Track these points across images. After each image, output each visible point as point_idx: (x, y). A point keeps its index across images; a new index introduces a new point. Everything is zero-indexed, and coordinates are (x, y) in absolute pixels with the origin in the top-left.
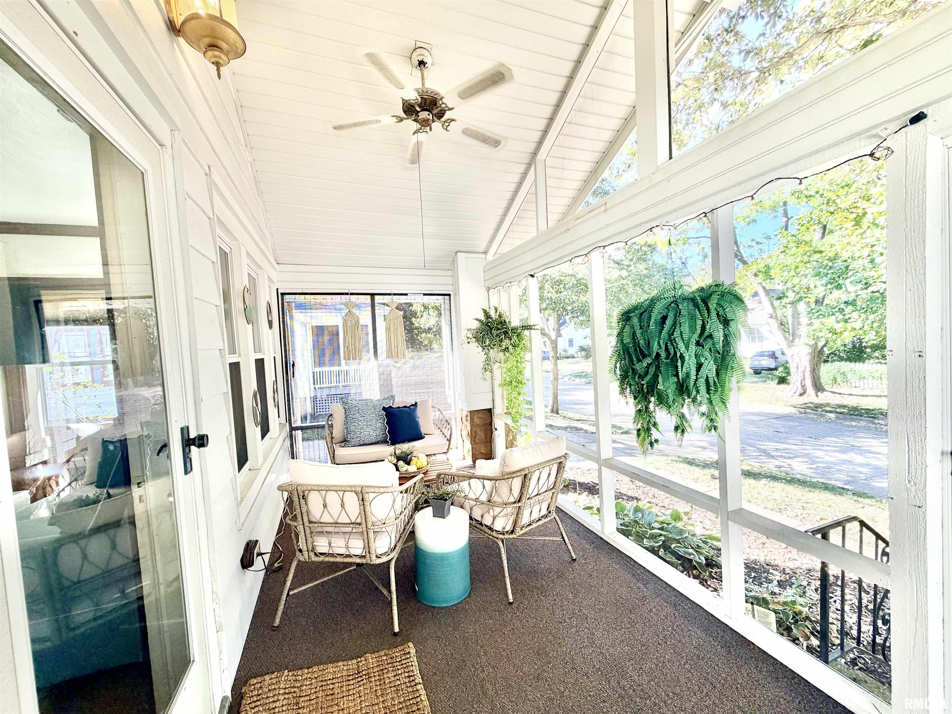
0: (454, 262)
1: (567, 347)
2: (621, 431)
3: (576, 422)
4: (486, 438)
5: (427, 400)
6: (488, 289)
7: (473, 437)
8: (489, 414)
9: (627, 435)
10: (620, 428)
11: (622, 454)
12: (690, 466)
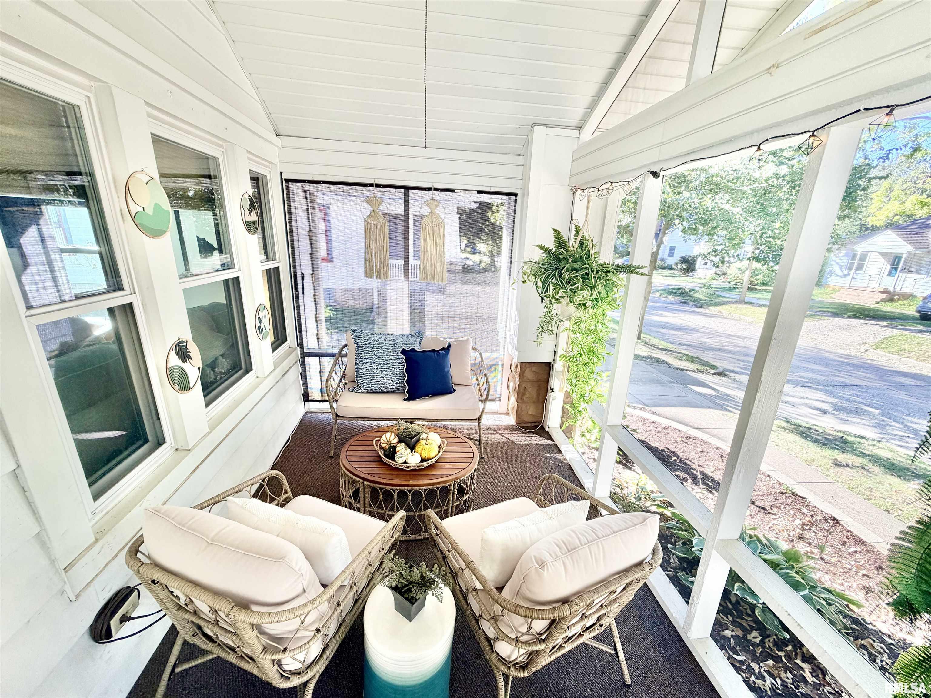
0: (527, 143)
1: (666, 256)
2: (713, 371)
3: (659, 351)
4: (538, 396)
5: (467, 340)
6: (574, 191)
7: (521, 393)
8: (547, 368)
9: (721, 377)
10: (714, 367)
11: (712, 405)
12: (803, 440)
